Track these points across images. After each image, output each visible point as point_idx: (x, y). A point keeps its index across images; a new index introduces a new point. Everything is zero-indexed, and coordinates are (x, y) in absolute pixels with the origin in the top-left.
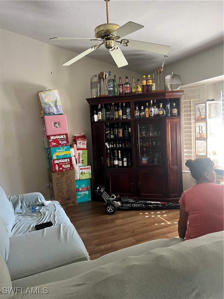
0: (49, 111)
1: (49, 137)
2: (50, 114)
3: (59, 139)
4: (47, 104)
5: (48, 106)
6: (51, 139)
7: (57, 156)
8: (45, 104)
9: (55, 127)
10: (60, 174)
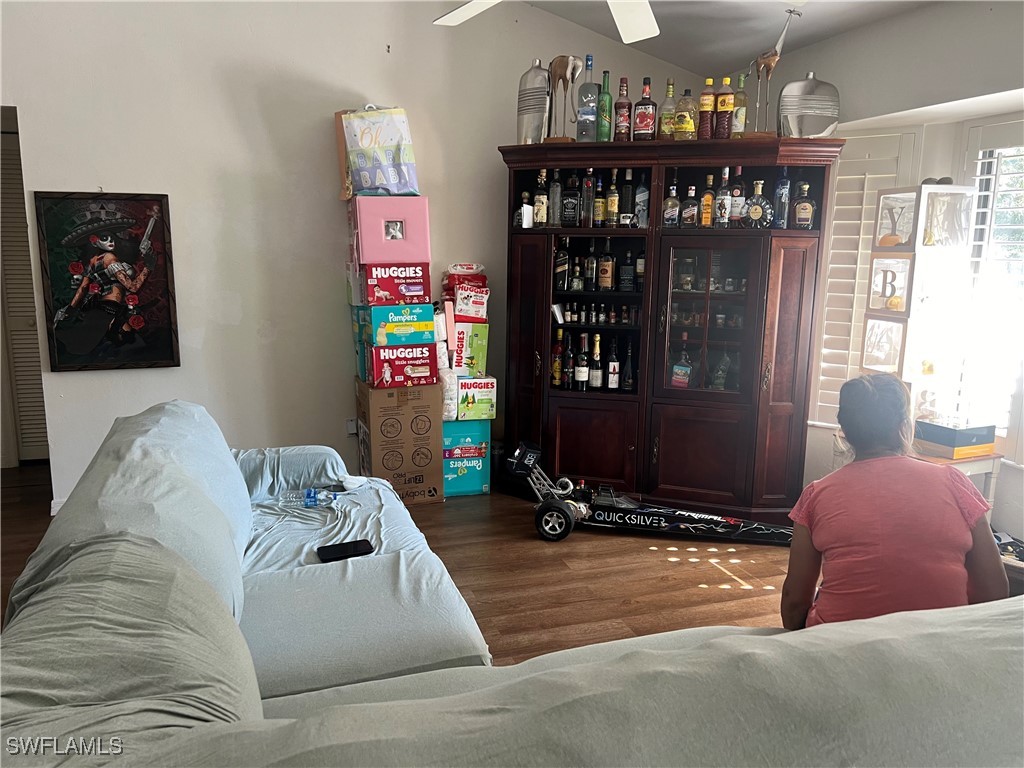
0: (373, 182)
1: (366, 270)
2: (374, 191)
3: (398, 278)
4: (369, 158)
5: (369, 165)
6: (374, 276)
7: (388, 335)
8: (362, 155)
9: (389, 238)
10: (395, 395)
